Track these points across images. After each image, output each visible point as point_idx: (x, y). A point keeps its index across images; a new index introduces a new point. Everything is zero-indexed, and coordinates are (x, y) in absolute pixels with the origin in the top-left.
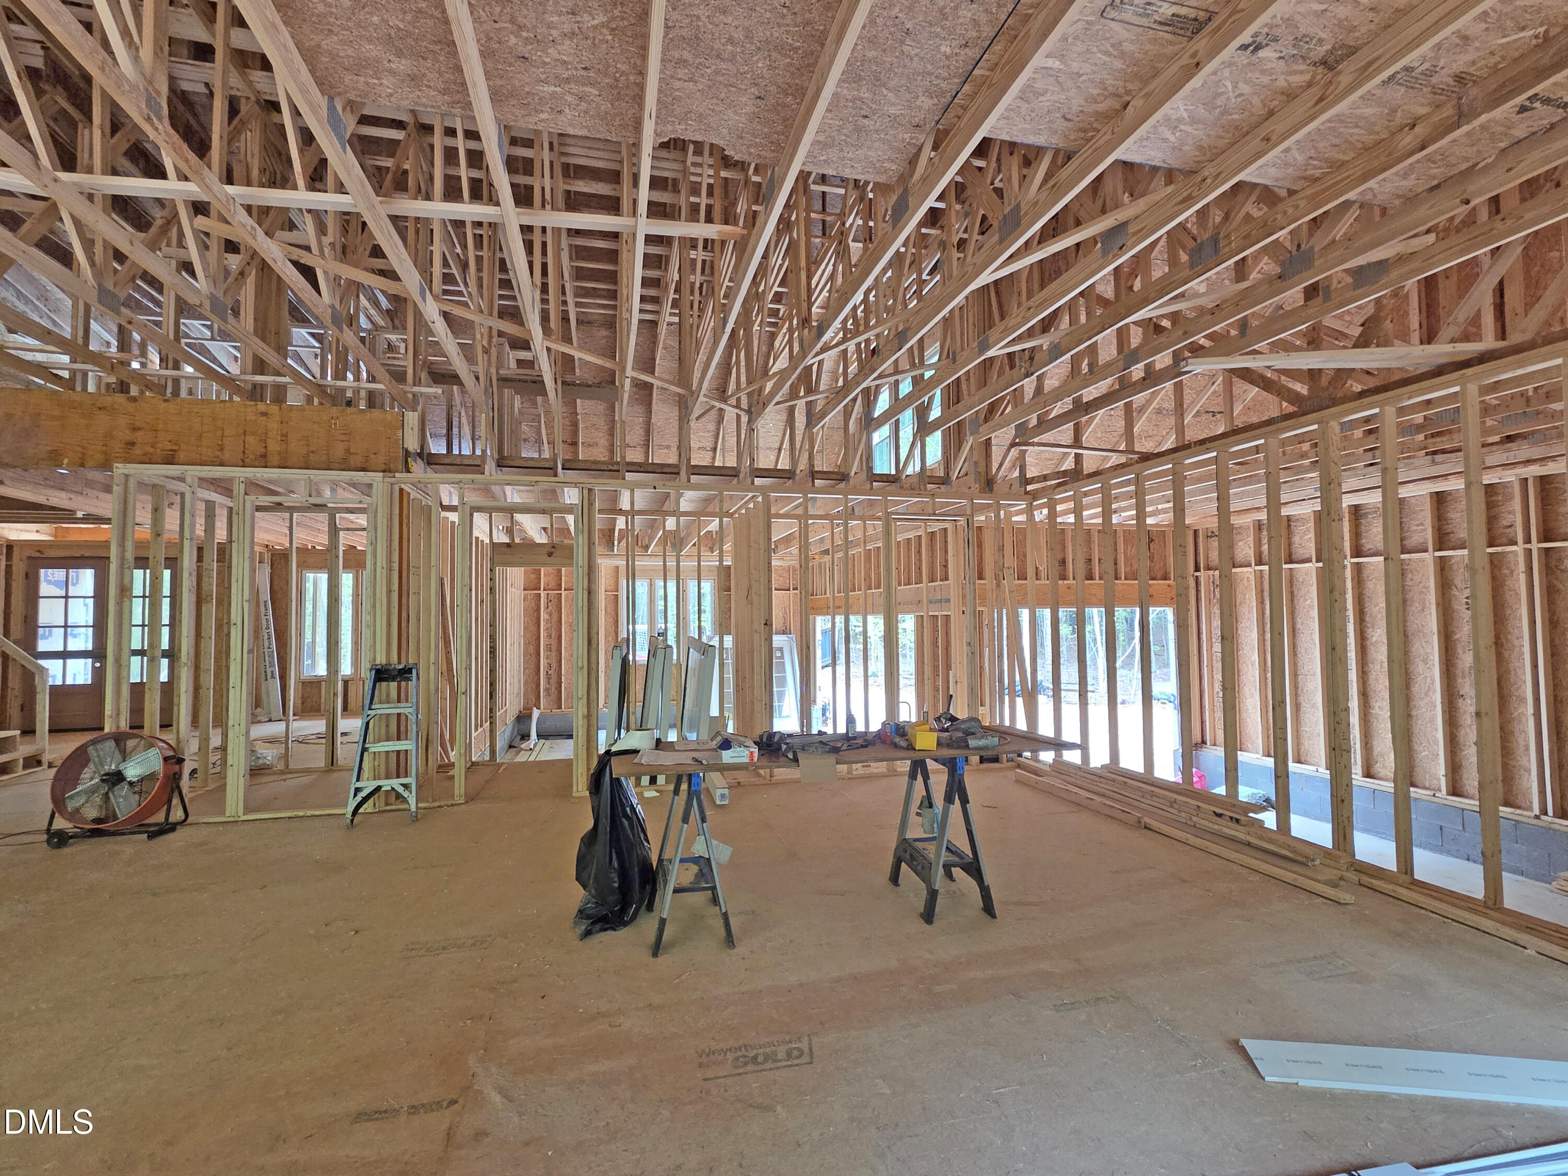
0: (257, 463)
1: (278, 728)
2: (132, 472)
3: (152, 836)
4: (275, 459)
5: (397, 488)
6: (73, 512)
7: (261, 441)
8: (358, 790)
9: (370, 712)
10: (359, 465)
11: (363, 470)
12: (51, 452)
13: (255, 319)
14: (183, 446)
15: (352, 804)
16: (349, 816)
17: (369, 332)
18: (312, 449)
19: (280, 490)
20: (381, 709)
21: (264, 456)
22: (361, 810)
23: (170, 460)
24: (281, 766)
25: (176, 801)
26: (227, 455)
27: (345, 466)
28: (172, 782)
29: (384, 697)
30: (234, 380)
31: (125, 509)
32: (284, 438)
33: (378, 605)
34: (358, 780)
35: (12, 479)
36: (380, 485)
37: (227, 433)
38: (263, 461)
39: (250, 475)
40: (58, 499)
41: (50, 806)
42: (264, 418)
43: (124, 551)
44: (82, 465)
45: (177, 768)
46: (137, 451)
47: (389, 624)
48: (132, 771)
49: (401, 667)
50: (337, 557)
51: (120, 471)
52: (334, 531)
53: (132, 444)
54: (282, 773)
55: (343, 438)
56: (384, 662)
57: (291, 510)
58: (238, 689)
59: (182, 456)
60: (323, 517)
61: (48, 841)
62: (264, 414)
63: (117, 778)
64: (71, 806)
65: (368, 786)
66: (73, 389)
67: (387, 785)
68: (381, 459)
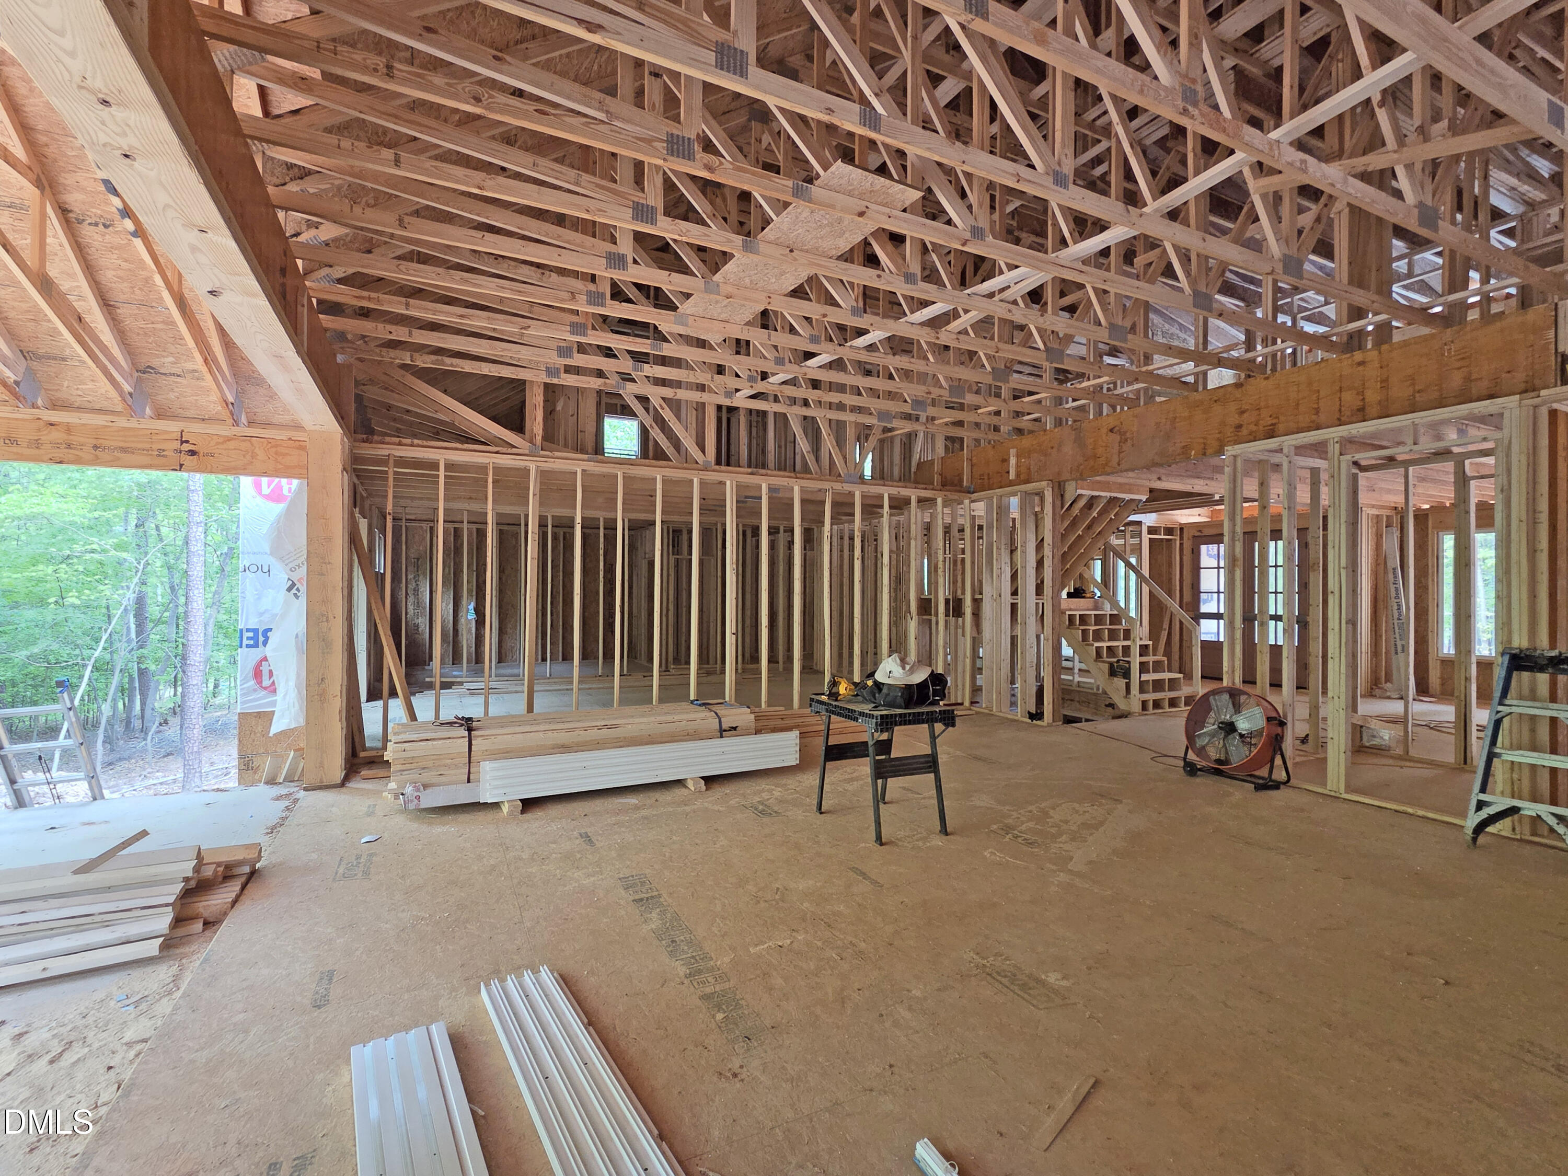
0: (1354, 419)
1: (1396, 708)
2: (1239, 452)
3: (1259, 788)
4: (1374, 411)
5: (1544, 412)
6: (1212, 495)
7: (1358, 394)
8: (1480, 805)
9: (1500, 708)
10: (1485, 392)
11: (1491, 397)
12: (1184, 447)
13: (1350, 263)
14: (1282, 418)
15: (1473, 820)
16: (1469, 831)
17: (1521, 217)
18: (1417, 388)
19: (1384, 443)
20: (1517, 706)
21: (1362, 409)
22: (1490, 829)
23: (1271, 434)
24: (1399, 751)
25: (1278, 761)
26: (1323, 418)
27: (1464, 397)
28: (1275, 743)
29: (1526, 691)
30: (1326, 337)
31: (1235, 487)
32: (1385, 383)
33: (1514, 570)
34: (1483, 790)
35: (1168, 475)
36: (1516, 412)
37: (1322, 394)
38: (1362, 414)
39: (1345, 434)
40: (1198, 486)
41: (1185, 741)
42: (1361, 368)
43: (1234, 525)
44: (1204, 454)
45: (1279, 730)
46: (1244, 431)
47: (1533, 595)
48: (1243, 725)
49: (1554, 653)
50: (1468, 512)
51: (1229, 453)
52: (1462, 481)
53: (1239, 427)
54: (1400, 758)
55: (1458, 364)
56: (1525, 644)
57: (1406, 464)
58: (1337, 660)
59: (1281, 427)
60: (1450, 466)
61: (1184, 767)
62: (1361, 363)
63: (1229, 728)
64: (1199, 743)
65: (1500, 803)
66: (1197, 391)
67: (1530, 809)
68: (1520, 376)
